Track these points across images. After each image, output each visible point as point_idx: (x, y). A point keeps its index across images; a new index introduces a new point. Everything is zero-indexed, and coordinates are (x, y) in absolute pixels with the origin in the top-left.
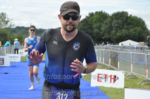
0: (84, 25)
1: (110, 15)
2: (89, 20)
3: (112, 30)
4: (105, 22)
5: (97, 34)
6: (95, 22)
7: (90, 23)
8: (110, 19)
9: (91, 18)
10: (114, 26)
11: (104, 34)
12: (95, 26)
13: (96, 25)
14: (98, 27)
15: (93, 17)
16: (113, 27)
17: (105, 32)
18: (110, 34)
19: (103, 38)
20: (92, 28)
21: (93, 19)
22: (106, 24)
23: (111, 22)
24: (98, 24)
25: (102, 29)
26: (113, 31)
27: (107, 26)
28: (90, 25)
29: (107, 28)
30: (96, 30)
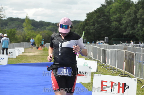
0: (99, 17)
1: (135, 3)
2: (106, 10)
3: (137, 23)
4: (127, 12)
5: (117, 28)
6: (114, 12)
7: (106, 13)
8: (134, 9)
9: (108, 7)
10: (141, 18)
11: (125, 28)
12: (113, 17)
13: (115, 16)
14: (118, 19)
15: (111, 6)
16: (138, 19)
17: (128, 26)
18: (134, 29)
19: (125, 34)
20: (109, 21)
21: (111, 9)
22: (129, 15)
23: (136, 12)
24: (118, 15)
25: (124, 21)
26: (139, 25)
27: (130, 18)
28: (107, 16)
29: (130, 21)
30: (115, 24)
